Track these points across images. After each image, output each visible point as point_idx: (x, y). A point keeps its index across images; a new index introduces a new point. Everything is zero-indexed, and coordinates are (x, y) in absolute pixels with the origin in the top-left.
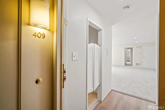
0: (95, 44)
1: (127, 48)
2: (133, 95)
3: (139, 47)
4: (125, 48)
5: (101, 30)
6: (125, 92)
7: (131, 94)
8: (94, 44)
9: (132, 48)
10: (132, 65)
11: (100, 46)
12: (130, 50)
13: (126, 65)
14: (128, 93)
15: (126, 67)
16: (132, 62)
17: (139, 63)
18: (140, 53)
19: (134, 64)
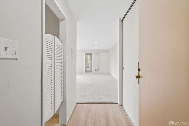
0: (55, 37)
1: (88, 54)
2: (100, 101)
3: (97, 54)
4: (85, 54)
5: (65, 19)
6: (91, 101)
7: (98, 101)
8: (53, 36)
9: (92, 54)
10: (92, 71)
11: (62, 43)
12: (89, 57)
13: (86, 71)
14: (95, 101)
15: (86, 73)
16: (91, 69)
17: (98, 69)
18: (98, 59)
19: (93, 70)
